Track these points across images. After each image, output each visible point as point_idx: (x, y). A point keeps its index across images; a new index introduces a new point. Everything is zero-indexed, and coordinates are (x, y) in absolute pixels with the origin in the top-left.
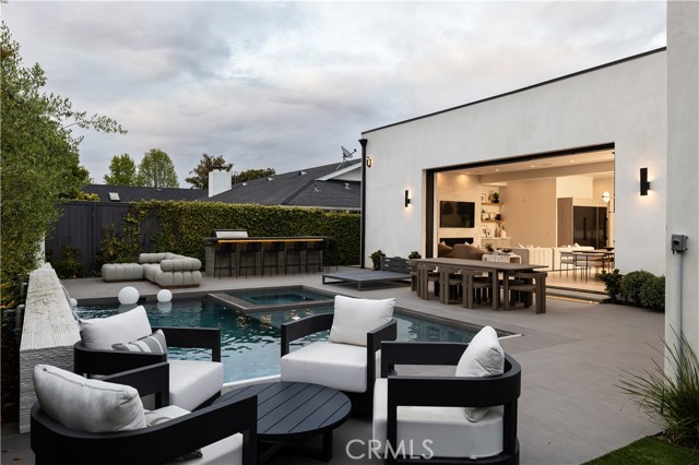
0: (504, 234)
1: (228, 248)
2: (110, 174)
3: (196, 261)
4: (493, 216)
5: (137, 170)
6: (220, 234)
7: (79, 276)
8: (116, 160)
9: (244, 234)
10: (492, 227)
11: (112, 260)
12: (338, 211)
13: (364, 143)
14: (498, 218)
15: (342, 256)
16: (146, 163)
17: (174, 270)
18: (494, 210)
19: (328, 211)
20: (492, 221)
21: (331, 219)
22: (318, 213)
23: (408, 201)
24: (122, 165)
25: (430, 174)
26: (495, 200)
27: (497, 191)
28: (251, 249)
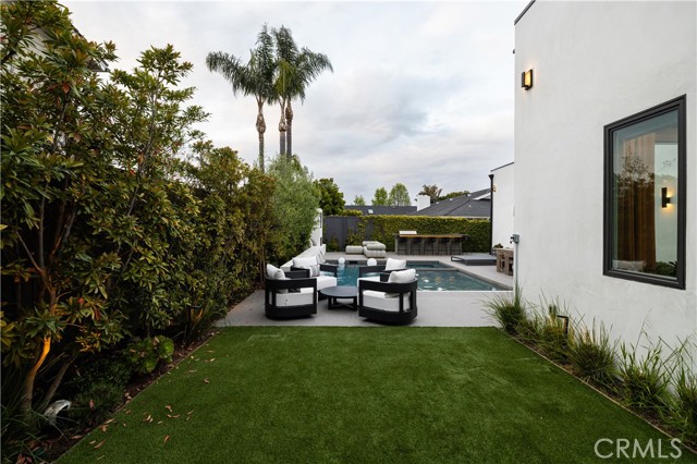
1: (403, 240)
2: (375, 199)
3: (383, 246)
5: (388, 196)
6: (401, 232)
7: (338, 251)
8: (378, 191)
9: (415, 233)
11: (351, 244)
13: (492, 177)
15: (481, 247)
16: (393, 192)
17: (372, 249)
19: (471, 219)
21: (472, 224)
22: (464, 221)
24: (381, 194)
28: (417, 240)
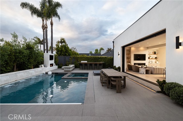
0: (157, 62)
4: (154, 58)
5: (99, 51)
8: (96, 50)
9: (86, 62)
10: (154, 61)
12: (111, 57)
14: (156, 58)
18: (155, 56)
19: (108, 57)
20: (154, 59)
21: (109, 59)
22: (106, 57)
23: (119, 54)
25: (123, 48)
26: (155, 53)
27: (156, 51)
